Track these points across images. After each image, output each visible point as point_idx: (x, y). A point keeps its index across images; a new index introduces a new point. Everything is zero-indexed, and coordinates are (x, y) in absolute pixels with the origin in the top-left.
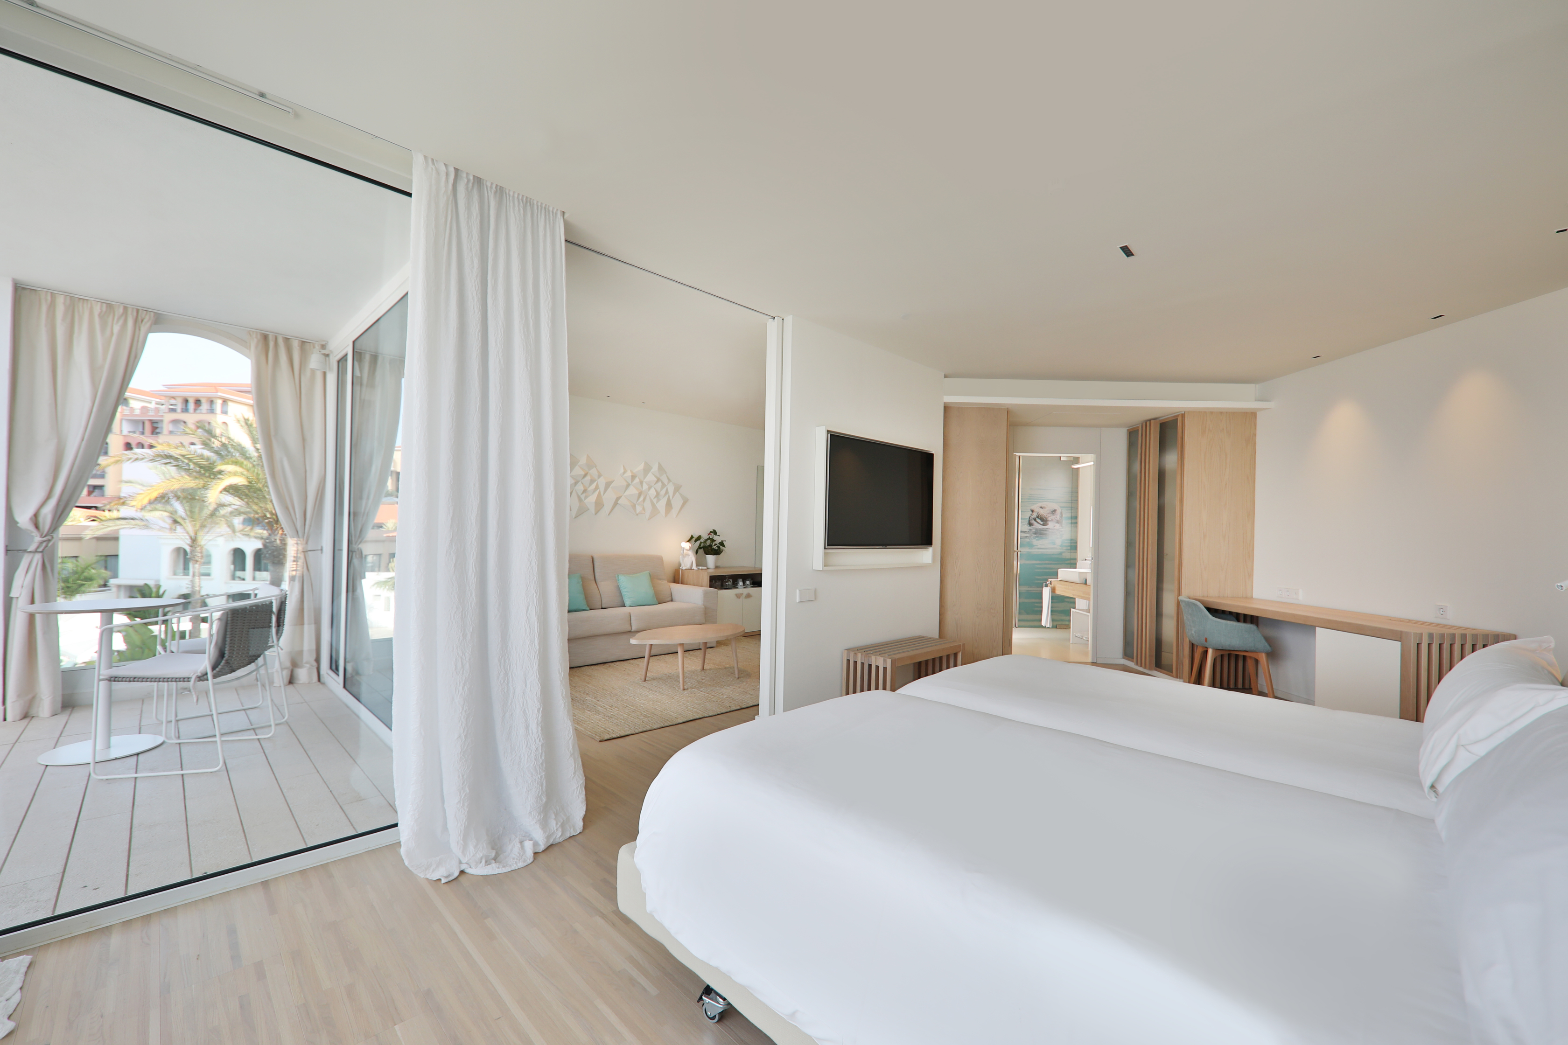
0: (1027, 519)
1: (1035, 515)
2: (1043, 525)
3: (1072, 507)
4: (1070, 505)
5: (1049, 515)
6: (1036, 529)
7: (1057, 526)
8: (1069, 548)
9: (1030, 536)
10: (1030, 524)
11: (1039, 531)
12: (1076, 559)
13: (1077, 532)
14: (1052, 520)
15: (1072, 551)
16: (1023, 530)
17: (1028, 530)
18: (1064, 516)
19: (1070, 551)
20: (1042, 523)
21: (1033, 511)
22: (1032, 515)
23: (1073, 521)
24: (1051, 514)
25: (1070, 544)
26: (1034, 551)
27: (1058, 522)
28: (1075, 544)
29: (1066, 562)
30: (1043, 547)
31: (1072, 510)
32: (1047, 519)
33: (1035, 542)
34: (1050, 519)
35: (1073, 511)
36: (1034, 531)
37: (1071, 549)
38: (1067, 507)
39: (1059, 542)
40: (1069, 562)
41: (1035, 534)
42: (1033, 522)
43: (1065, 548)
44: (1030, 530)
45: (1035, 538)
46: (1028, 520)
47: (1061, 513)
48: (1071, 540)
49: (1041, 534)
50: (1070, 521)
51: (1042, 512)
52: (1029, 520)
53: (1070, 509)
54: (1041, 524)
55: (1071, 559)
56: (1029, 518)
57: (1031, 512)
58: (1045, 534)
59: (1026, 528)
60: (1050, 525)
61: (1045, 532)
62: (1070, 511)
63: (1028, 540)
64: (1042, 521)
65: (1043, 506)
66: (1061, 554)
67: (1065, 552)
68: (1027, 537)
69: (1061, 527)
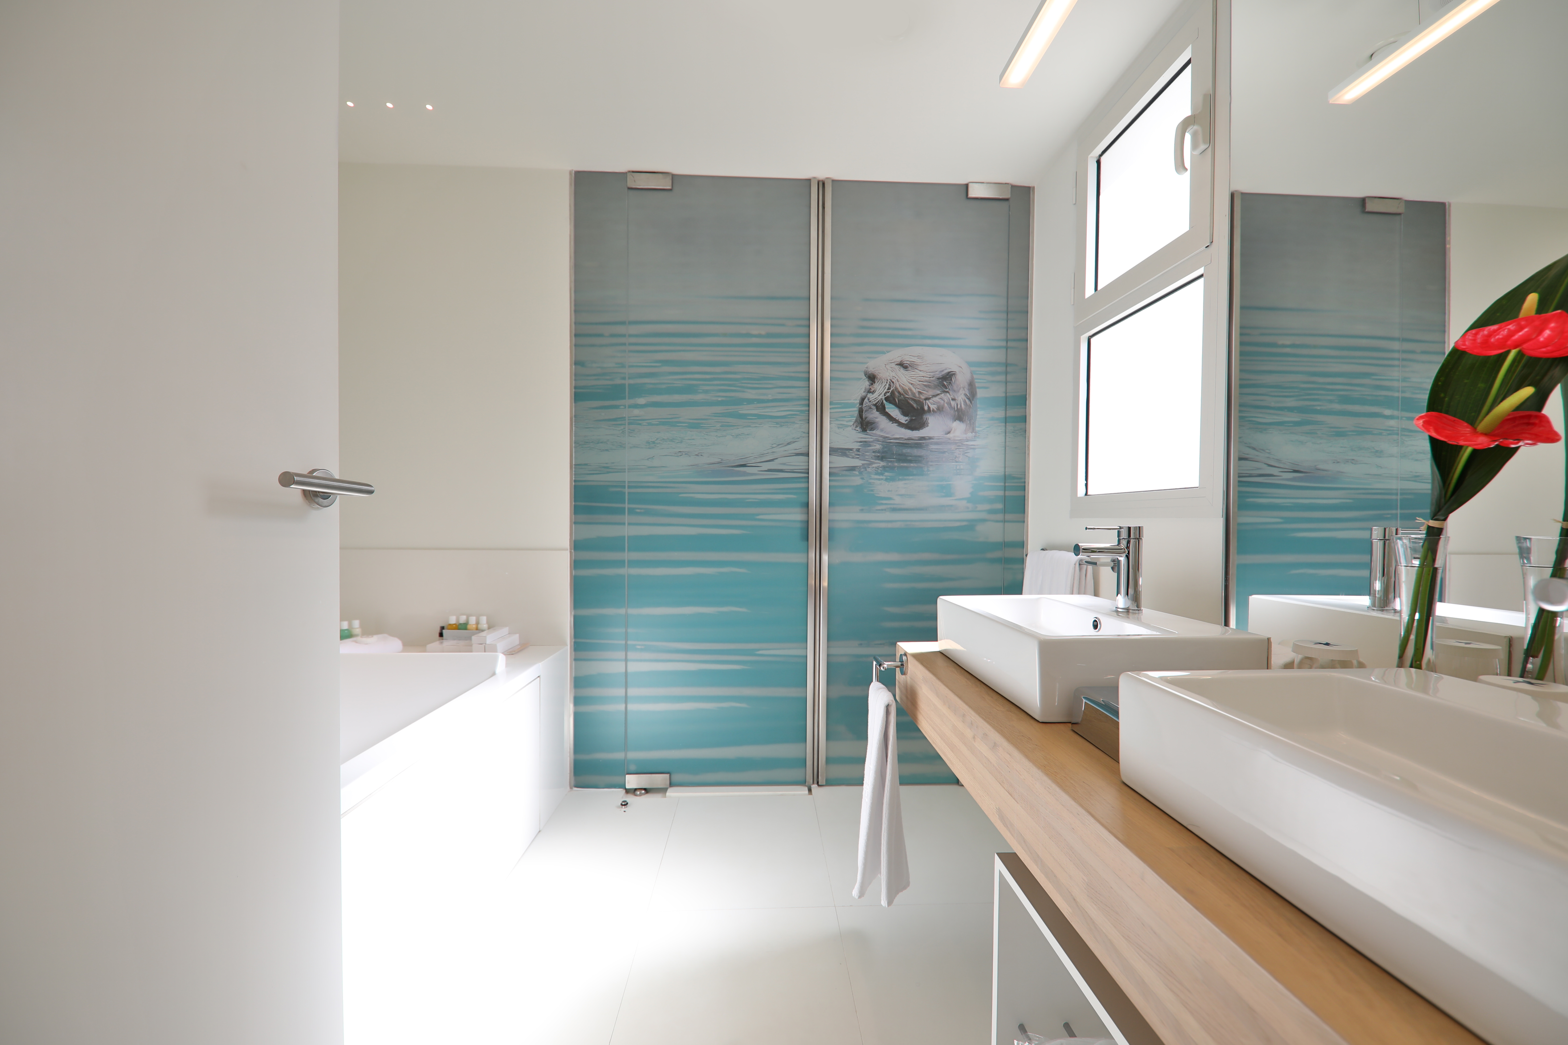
0: (852, 405)
1: (880, 392)
2: (909, 426)
3: (1007, 365)
4: (1000, 356)
5: (931, 392)
6: (886, 442)
7: (959, 429)
8: (1000, 506)
9: (865, 467)
10: (865, 425)
11: (895, 449)
12: (1021, 545)
13: (1023, 451)
14: (940, 409)
15: (1009, 517)
16: (837, 445)
17: (856, 446)
18: (980, 393)
19: (1000, 516)
20: (903, 419)
21: (872, 378)
22: (869, 391)
23: (1012, 412)
24: (936, 387)
25: (1001, 493)
26: (879, 517)
27: (960, 416)
28: (1019, 493)
29: (990, 555)
30: (909, 503)
31: (1006, 373)
32: (921, 405)
33: (883, 487)
34: (932, 407)
35: (1009, 378)
36: (878, 447)
37: (1004, 511)
38: (990, 364)
39: (963, 486)
40: (998, 554)
41: (882, 458)
42: (874, 415)
43: (987, 507)
44: (866, 444)
45: (882, 474)
46: (855, 411)
47: (972, 386)
48: (1005, 478)
49: (903, 458)
50: (1000, 413)
51: (905, 381)
52: (861, 411)
53: (1003, 369)
54: (900, 424)
55: (1005, 545)
56: (862, 403)
57: (867, 383)
58: (918, 459)
59: (851, 437)
60: (935, 427)
61: (916, 452)
62: (1002, 378)
63: (856, 480)
64: (905, 414)
65: (907, 359)
66: (971, 525)
67: (984, 521)
68: (853, 469)
69: (970, 435)
